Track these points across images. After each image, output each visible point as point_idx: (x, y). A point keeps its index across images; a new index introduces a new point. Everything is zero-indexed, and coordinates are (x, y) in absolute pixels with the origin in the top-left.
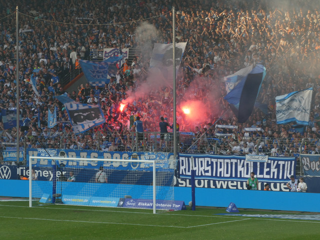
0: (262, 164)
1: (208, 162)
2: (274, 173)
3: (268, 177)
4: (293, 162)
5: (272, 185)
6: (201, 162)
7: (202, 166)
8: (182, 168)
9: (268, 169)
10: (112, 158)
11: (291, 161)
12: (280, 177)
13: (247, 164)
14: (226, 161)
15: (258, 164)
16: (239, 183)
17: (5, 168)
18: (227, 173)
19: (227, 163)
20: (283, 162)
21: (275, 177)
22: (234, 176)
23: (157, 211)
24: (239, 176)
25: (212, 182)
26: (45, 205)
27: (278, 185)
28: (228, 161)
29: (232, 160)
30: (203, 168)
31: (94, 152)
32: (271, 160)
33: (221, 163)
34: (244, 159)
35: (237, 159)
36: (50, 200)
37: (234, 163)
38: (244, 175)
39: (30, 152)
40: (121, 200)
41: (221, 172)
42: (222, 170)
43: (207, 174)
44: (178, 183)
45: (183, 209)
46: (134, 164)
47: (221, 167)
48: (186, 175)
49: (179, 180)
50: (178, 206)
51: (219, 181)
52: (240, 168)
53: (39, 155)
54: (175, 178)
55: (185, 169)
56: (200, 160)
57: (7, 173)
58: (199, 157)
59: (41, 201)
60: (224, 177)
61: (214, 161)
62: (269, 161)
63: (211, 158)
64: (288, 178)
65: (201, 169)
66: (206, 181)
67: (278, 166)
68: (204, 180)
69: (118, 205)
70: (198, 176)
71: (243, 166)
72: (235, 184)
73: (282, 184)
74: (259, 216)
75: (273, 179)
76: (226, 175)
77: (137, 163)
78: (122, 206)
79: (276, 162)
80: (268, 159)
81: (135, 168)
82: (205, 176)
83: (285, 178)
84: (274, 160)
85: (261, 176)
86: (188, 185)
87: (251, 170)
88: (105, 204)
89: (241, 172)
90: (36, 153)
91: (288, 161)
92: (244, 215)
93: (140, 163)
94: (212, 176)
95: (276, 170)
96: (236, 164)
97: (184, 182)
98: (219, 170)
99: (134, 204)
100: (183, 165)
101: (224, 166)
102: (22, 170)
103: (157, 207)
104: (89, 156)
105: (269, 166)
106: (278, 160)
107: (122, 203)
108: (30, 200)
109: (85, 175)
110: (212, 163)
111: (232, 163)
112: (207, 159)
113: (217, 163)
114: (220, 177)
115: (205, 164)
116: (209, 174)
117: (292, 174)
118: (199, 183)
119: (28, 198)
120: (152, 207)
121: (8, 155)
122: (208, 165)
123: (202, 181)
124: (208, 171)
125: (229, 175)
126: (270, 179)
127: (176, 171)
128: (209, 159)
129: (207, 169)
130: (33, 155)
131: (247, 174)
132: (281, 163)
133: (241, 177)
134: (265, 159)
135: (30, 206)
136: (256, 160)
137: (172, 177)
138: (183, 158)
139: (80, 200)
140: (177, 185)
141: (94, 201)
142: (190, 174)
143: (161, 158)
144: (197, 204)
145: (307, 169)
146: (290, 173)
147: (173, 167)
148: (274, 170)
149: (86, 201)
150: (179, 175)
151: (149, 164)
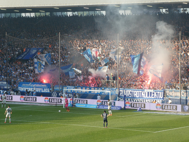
0: (151, 93)
1: (130, 92)
3: (153, 97)
4: (163, 92)
8: (121, 94)
9: (153, 95)
10: (94, 90)
11: (162, 92)
12: (158, 98)
13: (145, 93)
14: (137, 91)
16: (142, 100)
17: (55, 93)
18: (138, 96)
19: (138, 92)
20: (159, 92)
21: (156, 98)
22: (140, 97)
24: (142, 97)
25: (132, 99)
26: (70, 107)
28: (138, 91)
29: (140, 91)
30: (129, 94)
31: (88, 87)
32: (154, 91)
33: (135, 92)
34: (144, 91)
35: (142, 91)
36: (71, 105)
37: (140, 92)
39: (64, 87)
42: (136, 95)
43: (130, 96)
45: (121, 109)
46: (103, 92)
48: (122, 97)
49: (120, 98)
50: (119, 108)
51: (135, 99)
52: (142, 94)
53: (67, 88)
54: (118, 97)
55: (122, 94)
56: (128, 91)
57: (55, 95)
58: (127, 90)
60: (136, 98)
61: (133, 91)
62: (154, 92)
63: (132, 90)
64: (161, 98)
65: (128, 94)
66: (130, 99)
67: (157, 94)
69: (97, 108)
70: (127, 97)
71: (144, 93)
72: (141, 100)
73: (158, 101)
74: (149, 112)
75: (155, 98)
76: (137, 97)
78: (98, 108)
79: (156, 92)
81: (103, 94)
82: (129, 97)
83: (160, 98)
84: (156, 91)
85: (151, 97)
86: (123, 100)
87: (147, 95)
88: (92, 107)
90: (66, 87)
91: (161, 92)
92: (144, 112)
93: (105, 92)
94: (132, 97)
95: (156, 95)
96: (141, 92)
97: (121, 99)
98: (135, 95)
99: (102, 107)
100: (121, 93)
101: (137, 93)
102: (61, 94)
104: (86, 89)
105: (153, 93)
106: (157, 91)
107: (98, 107)
109: (84, 96)
110: (132, 92)
111: (139, 92)
113: (134, 92)
114: (135, 97)
116: (131, 96)
118: (127, 100)
121: (56, 88)
122: (130, 93)
125: (138, 97)
127: (118, 95)
128: (131, 91)
130: (65, 88)
131: (145, 96)
132: (158, 92)
133: (143, 98)
134: (152, 91)
135: (64, 108)
136: (148, 91)
137: (117, 97)
138: (121, 90)
139: (82, 106)
140: (119, 100)
141: (87, 106)
142: (124, 96)
143: (113, 90)
144: (126, 108)
145: (168, 95)
146: (162, 96)
147: (117, 93)
148: (155, 95)
149: (85, 106)
150: (120, 96)
151: (108, 92)
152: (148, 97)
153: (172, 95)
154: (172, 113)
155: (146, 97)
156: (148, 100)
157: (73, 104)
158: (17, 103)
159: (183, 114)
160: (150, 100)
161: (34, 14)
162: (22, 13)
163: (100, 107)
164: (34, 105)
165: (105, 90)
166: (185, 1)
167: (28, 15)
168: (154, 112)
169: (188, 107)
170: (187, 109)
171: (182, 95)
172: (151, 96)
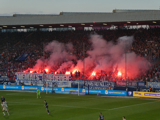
0: (106, 83)
3: (108, 86)
4: (114, 83)
8: (86, 84)
14: (97, 82)
23: (79, 95)
24: (100, 86)
25: (93, 87)
26: (51, 93)
36: (52, 92)
38: (102, 86)
40: (70, 92)
44: (85, 88)
45: (86, 94)
46: (74, 83)
51: (95, 87)
52: (101, 84)
56: (90, 82)
59: (49, 92)
61: (94, 82)
62: (108, 82)
63: (93, 81)
64: (113, 87)
65: (91, 84)
67: (110, 84)
71: (101, 83)
72: (99, 88)
74: (105, 96)
76: (97, 86)
85: (106, 86)
86: (87, 88)
87: (103, 84)
92: (101, 96)
96: (100, 83)
98: (95, 84)
107: (70, 93)
108: (47, 92)
116: (93, 85)
119: (46, 91)
123: (91, 87)
125: (98, 86)
132: (111, 83)
135: (47, 93)
136: (105, 82)
137: (83, 86)
138: (86, 81)
139: (59, 92)
141: (63, 92)
142: (88, 85)
143: (80, 81)
144: (89, 93)
145: (118, 84)
146: (113, 85)
147: (83, 83)
148: (109, 84)
153: (120, 84)
155: (103, 86)
156: (105, 88)
159: (128, 97)
161: (26, 29)
162: (18, 29)
163: (72, 93)
165: (75, 81)
166: (129, 21)
167: (22, 30)
168: (109, 96)
169: (131, 92)
171: (127, 85)
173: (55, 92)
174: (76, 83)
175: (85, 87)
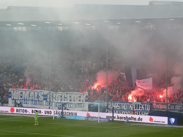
0: (138, 105)
1: (119, 104)
2: (143, 109)
3: (141, 110)
4: (150, 105)
5: (142, 113)
6: (116, 104)
7: (116, 105)
8: (109, 106)
9: (141, 107)
11: (149, 104)
12: (145, 110)
13: (133, 105)
15: (137, 105)
16: (130, 112)
18: (126, 108)
19: (126, 105)
20: (146, 105)
21: (143, 110)
22: (128, 109)
23: (100, 122)
24: (130, 109)
25: (120, 111)
26: (59, 119)
27: (144, 113)
28: (126, 104)
32: (142, 104)
33: (123, 105)
34: (132, 103)
35: (129, 103)
36: (61, 117)
41: (123, 108)
42: (124, 107)
43: (118, 108)
45: (109, 121)
46: (92, 104)
47: (123, 106)
48: (110, 109)
49: (108, 110)
50: (107, 120)
52: (130, 107)
54: (107, 110)
55: (110, 107)
58: (115, 102)
59: (57, 117)
60: (124, 110)
61: (121, 104)
63: (120, 102)
64: (148, 111)
65: (116, 107)
66: (118, 111)
67: (144, 106)
68: (117, 111)
69: (86, 119)
70: (115, 109)
71: (131, 106)
72: (128, 112)
73: (146, 113)
74: (137, 124)
77: (93, 104)
78: (87, 119)
79: (144, 105)
80: (141, 103)
81: (92, 106)
82: (118, 109)
83: (147, 110)
84: (143, 104)
85: (138, 110)
86: (111, 112)
87: (134, 107)
89: (131, 108)
91: (148, 104)
92: (131, 124)
93: (94, 104)
94: (120, 109)
96: (129, 105)
97: (110, 111)
98: (123, 107)
99: (91, 119)
103: (100, 120)
105: (141, 106)
106: (144, 104)
107: (87, 118)
110: (120, 104)
111: (127, 105)
112: (118, 103)
113: (122, 104)
115: (118, 105)
116: (119, 108)
117: (149, 110)
118: (115, 112)
120: (98, 120)
122: (119, 105)
123: (116, 111)
124: (118, 107)
126: (141, 111)
127: (107, 107)
128: (119, 103)
129: (118, 106)
132: (145, 105)
133: (131, 110)
134: (140, 103)
135: (54, 119)
137: (105, 110)
138: (110, 103)
139: (72, 117)
140: (107, 112)
141: (77, 118)
142: (112, 108)
143: (101, 102)
144: (114, 119)
145: (155, 107)
146: (149, 109)
147: (106, 105)
149: (74, 117)
150: (108, 109)
151: (97, 104)
152: (136, 110)
153: (159, 108)
154: (159, 125)
157: (62, 116)
158: (8, 114)
159: (170, 126)
160: (137, 112)
161: (25, 28)
162: (14, 27)
163: (89, 119)
164: (24, 117)
165: (94, 102)
166: (172, 17)
167: (20, 28)
168: (142, 124)
170: (173, 121)
171: (169, 108)
172: (138, 108)
173: (66, 117)
174: (95, 105)
175: (108, 111)
